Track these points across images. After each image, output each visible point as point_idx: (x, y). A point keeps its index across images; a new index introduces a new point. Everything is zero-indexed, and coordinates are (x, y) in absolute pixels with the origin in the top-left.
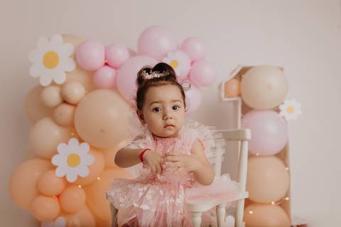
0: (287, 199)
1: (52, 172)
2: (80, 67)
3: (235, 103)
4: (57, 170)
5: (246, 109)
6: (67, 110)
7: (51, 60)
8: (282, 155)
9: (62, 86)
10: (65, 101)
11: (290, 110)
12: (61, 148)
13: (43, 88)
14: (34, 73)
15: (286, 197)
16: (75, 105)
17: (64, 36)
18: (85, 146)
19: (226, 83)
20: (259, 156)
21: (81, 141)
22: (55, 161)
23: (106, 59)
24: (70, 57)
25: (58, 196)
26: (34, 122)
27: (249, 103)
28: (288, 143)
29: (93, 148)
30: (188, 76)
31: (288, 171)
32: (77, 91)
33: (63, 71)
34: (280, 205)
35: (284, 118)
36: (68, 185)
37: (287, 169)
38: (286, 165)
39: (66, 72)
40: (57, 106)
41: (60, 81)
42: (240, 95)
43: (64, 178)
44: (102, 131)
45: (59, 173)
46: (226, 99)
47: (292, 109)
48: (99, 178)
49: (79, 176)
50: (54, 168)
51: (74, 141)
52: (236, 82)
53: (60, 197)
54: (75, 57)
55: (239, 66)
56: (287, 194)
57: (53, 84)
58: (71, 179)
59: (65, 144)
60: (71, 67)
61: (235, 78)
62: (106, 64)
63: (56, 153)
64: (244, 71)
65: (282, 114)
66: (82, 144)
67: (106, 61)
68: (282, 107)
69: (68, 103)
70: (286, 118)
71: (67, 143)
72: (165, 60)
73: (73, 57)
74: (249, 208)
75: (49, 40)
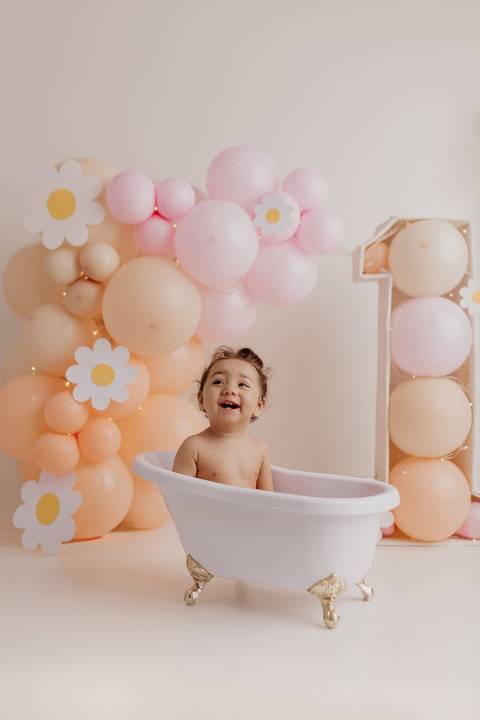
0: (466, 448)
1: (66, 394)
2: (110, 218)
4: (76, 391)
6: (88, 290)
7: (61, 205)
9: (79, 251)
10: (86, 275)
12: (81, 353)
13: (49, 252)
15: (464, 445)
16: (101, 284)
18: (122, 353)
19: (368, 248)
20: (417, 377)
21: (114, 344)
22: (71, 374)
23: (156, 205)
24: (94, 200)
25: (76, 435)
29: (134, 356)
30: (295, 236)
31: (473, 408)
32: (106, 259)
33: (82, 224)
34: (454, 461)
36: (93, 414)
37: (470, 405)
39: (89, 227)
41: (78, 240)
43: (88, 404)
44: (153, 326)
45: (80, 395)
46: (367, 276)
48: (140, 408)
49: (112, 401)
51: (102, 344)
52: (384, 246)
53: (79, 436)
54: (104, 200)
55: (391, 218)
56: (468, 441)
57: (65, 246)
58: (99, 405)
59: (87, 349)
60: (97, 218)
61: (383, 242)
62: (156, 213)
63: (75, 363)
64: (400, 225)
65: (464, 303)
66: (117, 349)
67: (156, 209)
68: (463, 292)
69: (90, 280)
70: (470, 312)
71: (91, 346)
72: (257, 209)
73: (101, 199)
74: (400, 466)
75: (58, 169)
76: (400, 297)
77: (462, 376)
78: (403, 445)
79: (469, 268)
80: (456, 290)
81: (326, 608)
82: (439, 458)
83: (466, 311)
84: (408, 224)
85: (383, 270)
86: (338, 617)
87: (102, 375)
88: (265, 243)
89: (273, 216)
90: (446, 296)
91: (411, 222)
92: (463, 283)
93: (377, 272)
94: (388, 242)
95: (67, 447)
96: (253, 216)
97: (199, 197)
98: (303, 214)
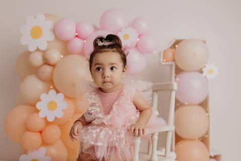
0: (207, 136)
1: (36, 114)
2: (57, 38)
3: (171, 66)
4: (40, 113)
5: (178, 71)
6: (48, 69)
7: (36, 33)
8: (204, 104)
9: (44, 52)
10: (46, 62)
11: (210, 72)
12: (43, 96)
13: (30, 53)
14: (24, 42)
16: (53, 66)
17: (46, 15)
18: (61, 96)
19: (165, 51)
20: (187, 105)
21: (58, 92)
22: (38, 106)
24: (50, 31)
25: (41, 132)
26: (23, 78)
27: (180, 66)
29: (67, 97)
30: (137, 46)
31: (208, 116)
32: (55, 56)
33: (45, 41)
34: (202, 141)
35: (206, 77)
36: (48, 123)
37: (207, 114)
38: (207, 112)
39: (48, 42)
40: (40, 66)
41: (43, 48)
42: (174, 60)
43: (45, 118)
44: (73, 85)
45: (42, 115)
46: (164, 63)
47: (212, 71)
48: (70, 120)
49: (56, 117)
50: (38, 111)
51: (53, 92)
54: (54, 31)
55: (174, 39)
56: (207, 133)
57: (38, 50)
58: (50, 119)
60: (51, 37)
61: (171, 47)
62: (77, 36)
63: (40, 100)
65: (204, 74)
66: (59, 94)
67: (77, 34)
68: (204, 70)
69: (49, 65)
70: (207, 78)
71: (47, 93)
72: (120, 34)
75: (35, 18)
78: (181, 134)
80: (201, 69)
82: (195, 140)
87: (52, 106)
89: (126, 37)
90: (197, 71)
93: (169, 61)
95: (35, 138)
97: (96, 29)
98: (139, 36)
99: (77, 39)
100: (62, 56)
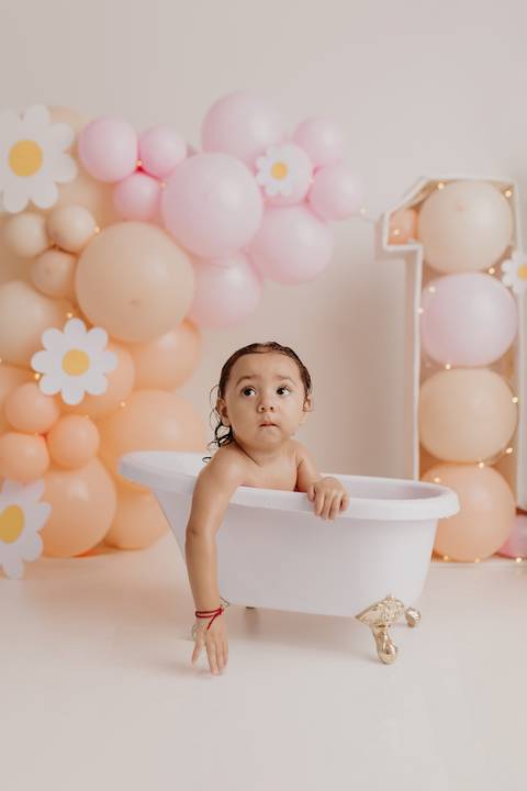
0: (510, 451)
1: (30, 387)
2: (84, 174)
3: (410, 255)
6: (60, 263)
7: (25, 158)
9: (48, 218)
10: (55, 245)
12: (50, 337)
13: (11, 217)
15: (507, 448)
16: (75, 254)
17: (53, 109)
18: (99, 336)
19: (393, 215)
21: (89, 326)
22: (38, 363)
23: (139, 159)
24: (66, 152)
25: (45, 435)
28: (516, 338)
29: (115, 341)
30: (307, 200)
31: (518, 404)
32: (80, 225)
33: (50, 183)
34: (495, 466)
36: (65, 411)
37: (515, 400)
38: (514, 392)
39: (59, 185)
40: (38, 257)
41: (46, 200)
43: (58, 397)
44: (135, 303)
45: (48, 387)
46: (392, 248)
48: (123, 404)
49: (86, 394)
51: (75, 324)
52: (411, 214)
53: (49, 436)
55: (422, 178)
57: (31, 209)
58: (73, 399)
59: (56, 331)
60: (68, 173)
62: (140, 169)
63: (41, 348)
64: (431, 188)
65: (507, 280)
66: (93, 331)
67: (140, 164)
68: (506, 266)
69: (62, 250)
70: (514, 290)
71: (61, 328)
72: (261, 163)
73: (74, 152)
74: (432, 473)
75: (22, 116)
76: (431, 274)
77: (505, 365)
78: (435, 448)
79: (514, 237)
80: (497, 266)
81: (379, 637)
82: (478, 463)
83: (510, 289)
84: (441, 186)
85: (411, 240)
86: (396, 649)
87: (75, 362)
88: (271, 205)
89: (281, 170)
90: (487, 271)
91: (445, 183)
92: (507, 255)
93: (404, 242)
94: (417, 208)
95: (31, 450)
96: (255, 171)
97: (191, 152)
98: (315, 171)
99: (141, 178)
100: (97, 230)
